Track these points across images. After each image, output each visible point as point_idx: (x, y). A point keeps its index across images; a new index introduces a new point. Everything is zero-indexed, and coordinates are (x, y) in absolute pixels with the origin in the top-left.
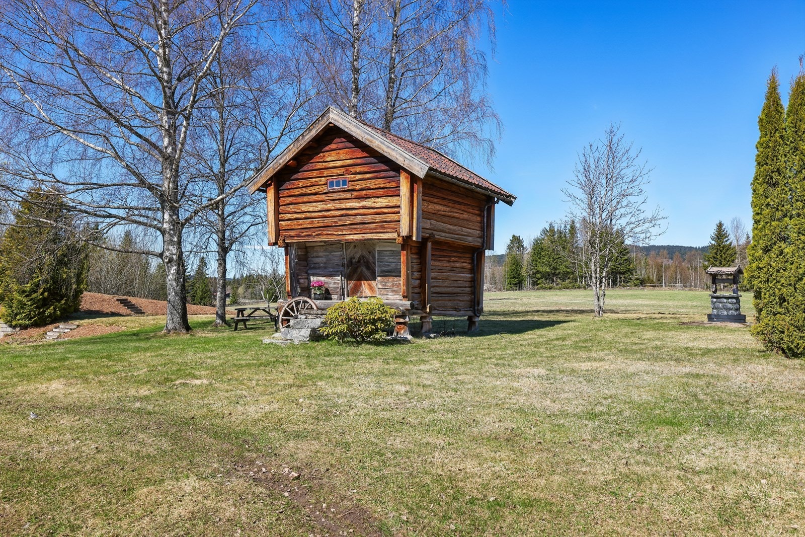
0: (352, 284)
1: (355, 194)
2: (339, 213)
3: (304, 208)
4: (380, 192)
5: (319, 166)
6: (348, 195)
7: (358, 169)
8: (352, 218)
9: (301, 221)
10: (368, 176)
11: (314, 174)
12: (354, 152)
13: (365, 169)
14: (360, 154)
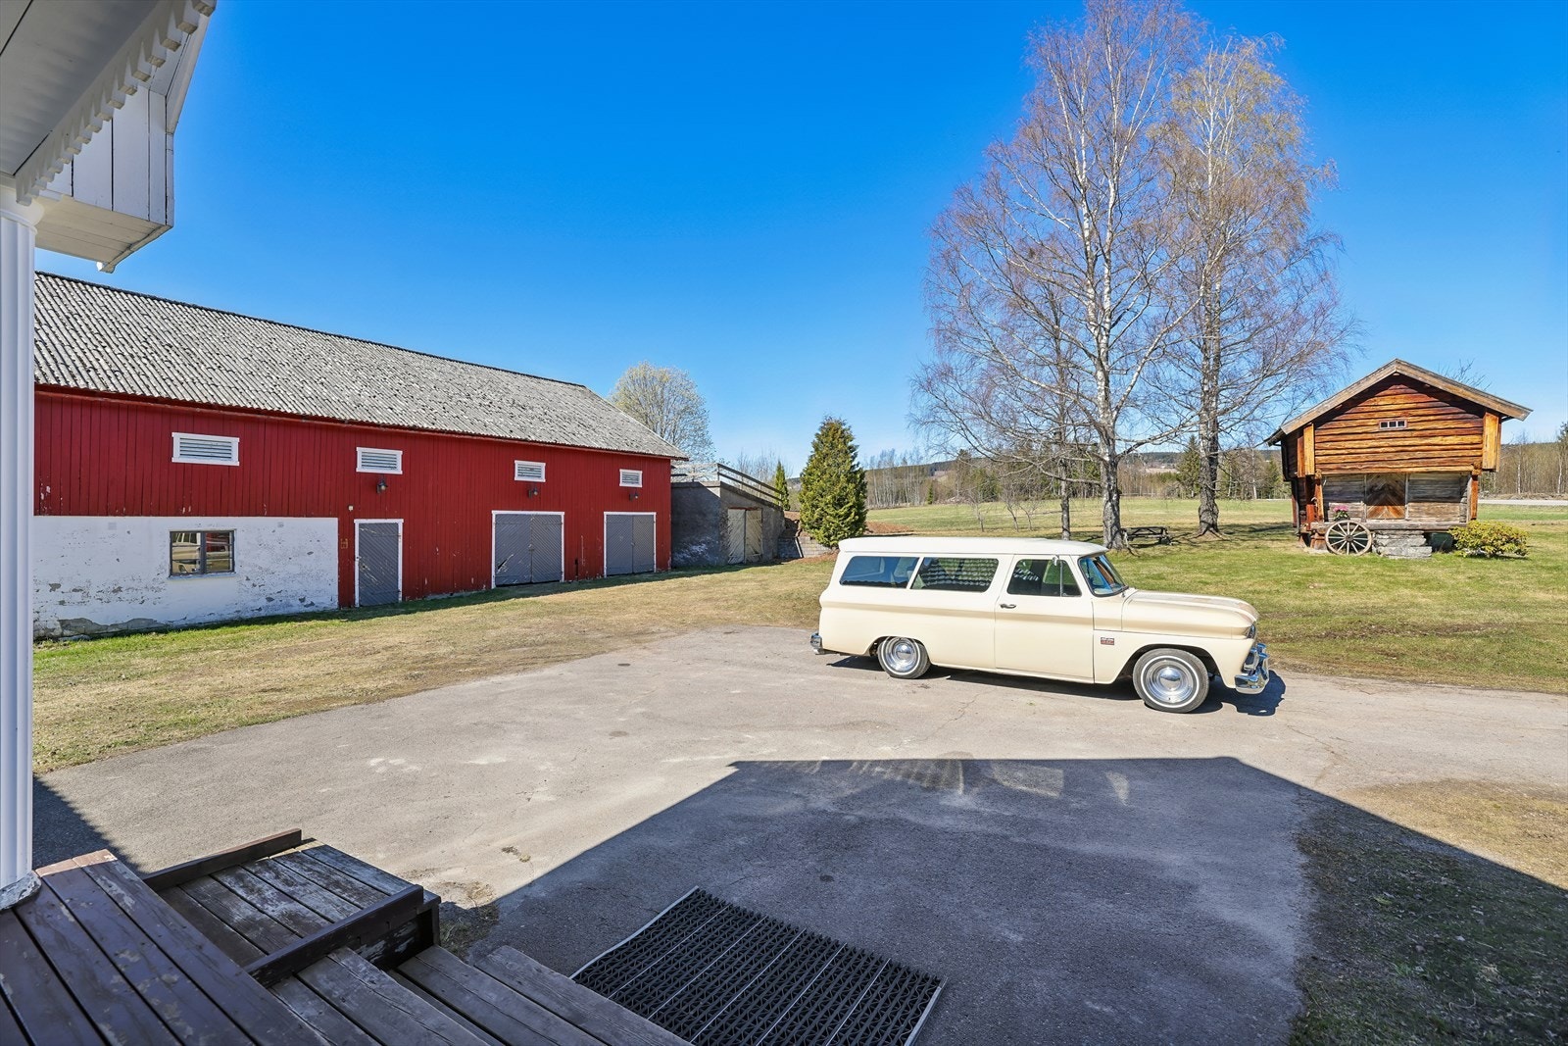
0: (1372, 508)
1: (1416, 433)
2: (1393, 449)
3: (1348, 445)
4: (1452, 432)
5: (1367, 409)
6: (1408, 434)
7: (1420, 412)
8: (1411, 454)
9: (1343, 456)
10: (1432, 418)
11: (1361, 416)
12: (1415, 397)
13: (1431, 412)
14: (1425, 398)
